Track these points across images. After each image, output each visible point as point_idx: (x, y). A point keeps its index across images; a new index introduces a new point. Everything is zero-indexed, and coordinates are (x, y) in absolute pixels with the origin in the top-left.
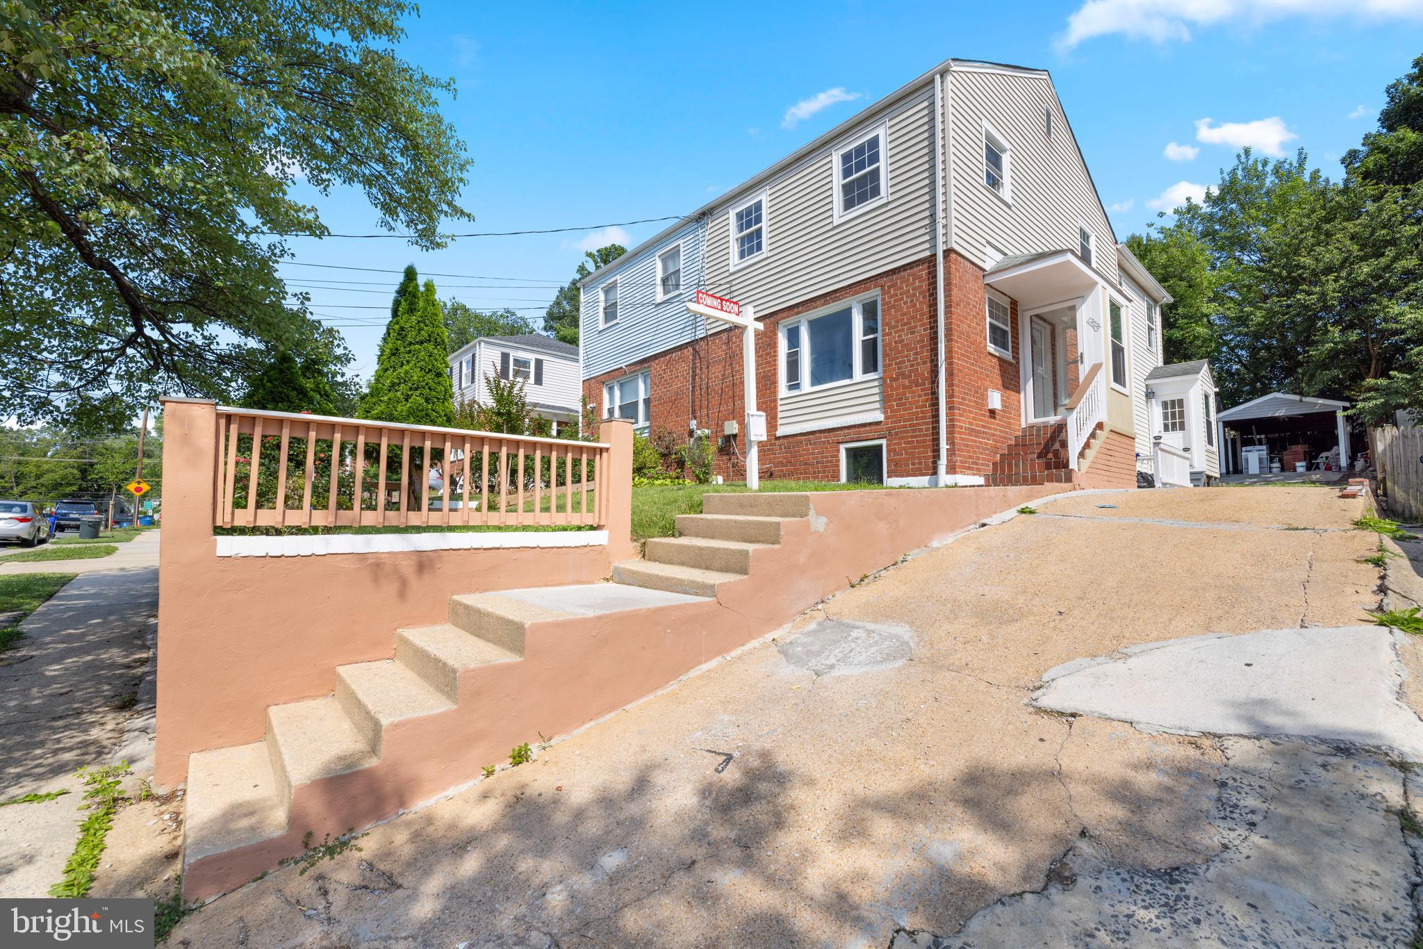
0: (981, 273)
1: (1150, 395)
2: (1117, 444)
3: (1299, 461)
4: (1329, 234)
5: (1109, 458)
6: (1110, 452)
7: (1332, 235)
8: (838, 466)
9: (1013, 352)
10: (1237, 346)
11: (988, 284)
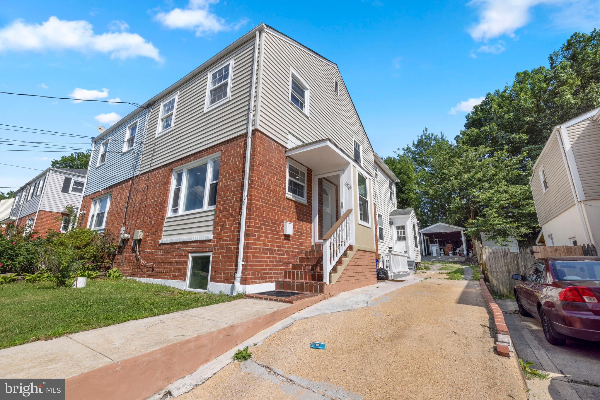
0: (284, 149)
1: (391, 223)
2: (363, 257)
3: (450, 251)
4: (453, 162)
5: (357, 267)
6: (358, 264)
7: (454, 163)
8: (186, 269)
9: (307, 198)
10: (426, 202)
11: (288, 156)
